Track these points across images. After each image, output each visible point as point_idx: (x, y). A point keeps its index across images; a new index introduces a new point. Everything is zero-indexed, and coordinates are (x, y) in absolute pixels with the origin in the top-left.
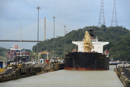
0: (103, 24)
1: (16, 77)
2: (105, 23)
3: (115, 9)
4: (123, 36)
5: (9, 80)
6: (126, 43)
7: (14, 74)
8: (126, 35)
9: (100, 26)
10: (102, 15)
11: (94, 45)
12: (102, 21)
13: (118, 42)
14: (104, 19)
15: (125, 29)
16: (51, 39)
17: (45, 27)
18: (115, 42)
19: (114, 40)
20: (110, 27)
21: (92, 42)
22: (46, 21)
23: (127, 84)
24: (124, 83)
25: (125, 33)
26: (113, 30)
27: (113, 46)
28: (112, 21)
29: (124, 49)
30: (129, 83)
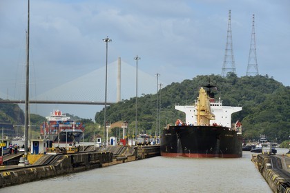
0: (232, 71)
1: (63, 170)
2: (234, 69)
3: (253, 43)
4: (269, 95)
5: (51, 177)
6: (276, 107)
7: (59, 165)
8: (275, 93)
9: (225, 75)
11: (214, 113)
12: (229, 66)
13: (261, 105)
14: (233, 62)
16: (131, 99)
17: (120, 77)
18: (254, 105)
19: (251, 101)
20: (245, 77)
21: (212, 107)
22: (122, 65)
23: (276, 185)
24: (270, 184)
25: (274, 88)
26: (249, 83)
27: (251, 112)
28: (249, 66)
29: (272, 119)
30: (280, 183)
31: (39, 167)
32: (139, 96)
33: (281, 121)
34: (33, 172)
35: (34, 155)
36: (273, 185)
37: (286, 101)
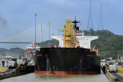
0: (91, 28)
1: (16, 74)
3: (101, 15)
4: (108, 39)
5: (10, 77)
6: (111, 44)
7: (14, 72)
8: (111, 38)
9: (88, 30)
10: (90, 20)
13: (104, 43)
14: (92, 24)
15: (110, 32)
16: (47, 41)
17: (41, 31)
18: (102, 43)
19: (100, 42)
20: (97, 31)
22: (42, 26)
23: (112, 80)
24: (109, 79)
25: (110, 36)
26: (99, 33)
27: (100, 46)
28: (99, 26)
29: (109, 49)
30: (114, 79)
31: (5, 73)
32: (50, 40)
33: (114, 50)
34: (2, 75)
35: (2, 67)
36: (111, 80)
37: (116, 41)
